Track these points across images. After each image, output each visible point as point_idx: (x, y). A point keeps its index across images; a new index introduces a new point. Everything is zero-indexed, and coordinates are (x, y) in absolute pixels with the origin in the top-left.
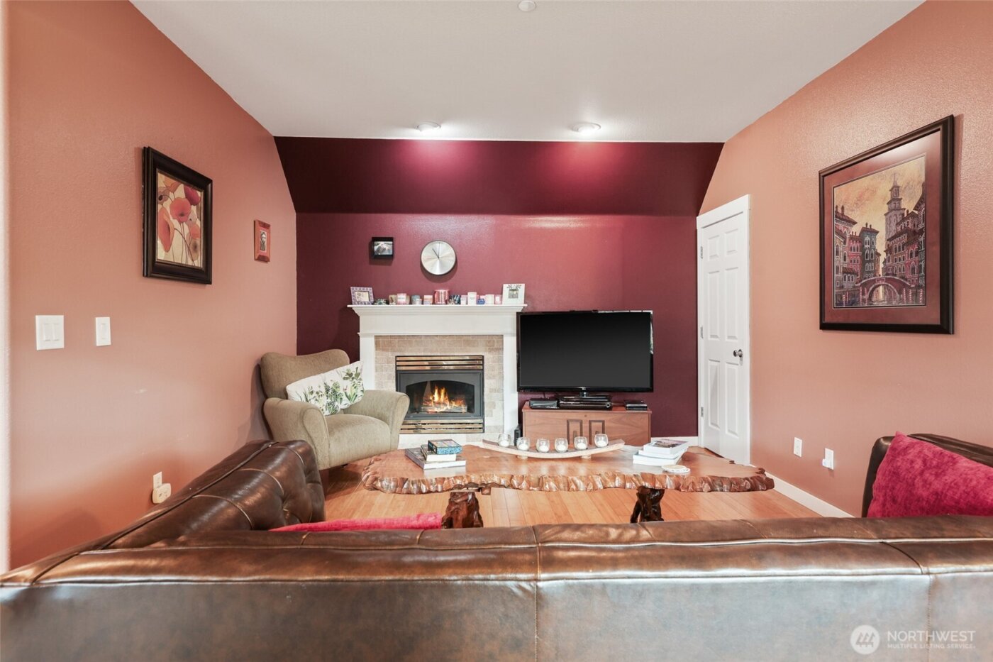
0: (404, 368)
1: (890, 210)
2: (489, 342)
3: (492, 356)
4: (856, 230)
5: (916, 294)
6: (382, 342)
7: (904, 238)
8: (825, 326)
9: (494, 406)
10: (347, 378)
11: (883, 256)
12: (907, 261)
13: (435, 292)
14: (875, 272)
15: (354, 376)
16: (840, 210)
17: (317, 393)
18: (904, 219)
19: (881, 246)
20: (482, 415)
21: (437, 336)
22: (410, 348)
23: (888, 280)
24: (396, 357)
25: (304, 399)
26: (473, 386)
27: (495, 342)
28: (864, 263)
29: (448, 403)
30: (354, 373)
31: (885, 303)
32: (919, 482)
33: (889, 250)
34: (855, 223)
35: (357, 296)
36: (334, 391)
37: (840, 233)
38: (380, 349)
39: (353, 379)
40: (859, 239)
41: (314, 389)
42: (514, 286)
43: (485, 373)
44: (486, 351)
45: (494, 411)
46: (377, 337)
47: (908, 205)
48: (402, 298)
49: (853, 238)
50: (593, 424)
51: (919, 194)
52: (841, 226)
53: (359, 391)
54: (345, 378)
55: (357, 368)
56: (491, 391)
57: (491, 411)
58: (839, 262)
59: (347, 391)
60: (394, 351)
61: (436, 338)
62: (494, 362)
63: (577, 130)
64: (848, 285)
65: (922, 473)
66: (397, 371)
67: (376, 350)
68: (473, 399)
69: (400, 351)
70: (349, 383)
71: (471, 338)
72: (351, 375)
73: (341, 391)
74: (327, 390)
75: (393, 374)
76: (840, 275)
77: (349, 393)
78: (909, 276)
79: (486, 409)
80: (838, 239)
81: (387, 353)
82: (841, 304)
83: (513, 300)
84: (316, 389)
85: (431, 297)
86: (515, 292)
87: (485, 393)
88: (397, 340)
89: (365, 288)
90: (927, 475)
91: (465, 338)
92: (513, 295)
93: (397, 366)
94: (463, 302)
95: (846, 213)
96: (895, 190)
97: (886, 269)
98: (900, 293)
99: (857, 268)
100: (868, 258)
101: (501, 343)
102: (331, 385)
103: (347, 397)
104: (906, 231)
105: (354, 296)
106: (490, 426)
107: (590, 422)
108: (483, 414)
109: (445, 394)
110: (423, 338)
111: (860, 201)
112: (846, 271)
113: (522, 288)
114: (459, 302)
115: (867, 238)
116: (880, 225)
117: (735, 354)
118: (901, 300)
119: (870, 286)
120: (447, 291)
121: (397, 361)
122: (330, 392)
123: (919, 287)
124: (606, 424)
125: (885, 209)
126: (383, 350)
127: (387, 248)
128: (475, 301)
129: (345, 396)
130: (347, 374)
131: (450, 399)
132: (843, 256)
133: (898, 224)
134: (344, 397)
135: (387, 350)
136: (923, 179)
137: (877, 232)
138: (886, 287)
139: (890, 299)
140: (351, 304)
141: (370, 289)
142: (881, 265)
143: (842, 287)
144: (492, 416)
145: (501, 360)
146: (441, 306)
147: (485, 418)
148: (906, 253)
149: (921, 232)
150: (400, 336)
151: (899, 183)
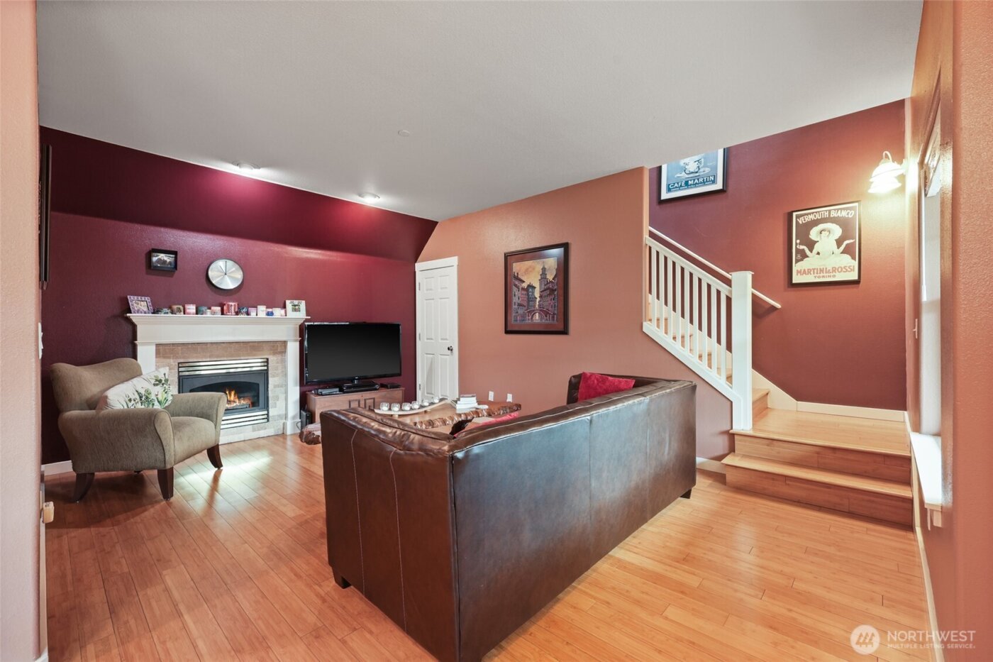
0: (187, 373)
1: (542, 278)
2: (273, 346)
3: (275, 358)
4: (525, 285)
5: (553, 317)
6: (163, 350)
7: (548, 292)
8: (507, 332)
9: (277, 398)
10: (157, 385)
11: (538, 299)
12: (549, 302)
13: (225, 304)
14: (534, 306)
15: (163, 382)
16: (516, 274)
17: (134, 400)
18: (548, 283)
19: (537, 294)
20: (266, 407)
21: (223, 343)
22: (195, 355)
23: (541, 310)
24: (179, 363)
25: (126, 407)
26: (258, 385)
27: (279, 347)
28: (528, 301)
29: (237, 401)
30: (163, 379)
31: (539, 321)
32: (598, 387)
33: (541, 297)
34: (524, 282)
35: (135, 305)
36: (147, 398)
37: (516, 286)
38: (160, 357)
39: (163, 384)
40: (526, 290)
41: (131, 397)
42: (296, 302)
43: (270, 372)
44: (270, 354)
45: (278, 403)
46: (157, 345)
47: (550, 277)
48: (191, 308)
49: (523, 289)
50: (367, 401)
51: (555, 273)
52: (517, 283)
53: (170, 395)
54: (154, 385)
55: (165, 374)
56: (275, 386)
57: (275, 403)
58: (515, 300)
59: (158, 396)
60: (177, 358)
61: (223, 344)
62: (278, 363)
63: (363, 197)
64: (521, 311)
65: (598, 384)
66: (179, 377)
67: (156, 357)
68: (258, 396)
69: (184, 358)
70: (159, 389)
71: (256, 344)
72: (160, 381)
73: (153, 397)
74: (141, 397)
75: (177, 380)
76: (516, 306)
77: (160, 399)
78: (550, 309)
79: (270, 402)
80: (515, 289)
81: (168, 360)
82: (517, 321)
83: (297, 313)
84: (132, 397)
85: (219, 308)
86: (297, 307)
87: (270, 389)
88: (180, 348)
89: (143, 298)
90: (600, 384)
91: (251, 344)
92: (296, 308)
93: (179, 372)
94: (253, 314)
95: (519, 276)
96: (544, 269)
97: (539, 305)
98: (546, 316)
99: (525, 304)
100: (531, 299)
101: (283, 347)
102: (143, 392)
103: (159, 402)
104: (548, 289)
105: (132, 305)
106: (273, 416)
107: (365, 400)
108: (268, 406)
109: (235, 394)
110: (209, 346)
111: (527, 271)
112: (520, 305)
113: (303, 305)
114: (248, 314)
115: (530, 290)
116: (537, 284)
117: (449, 349)
118: (547, 320)
119: (532, 313)
120: (236, 304)
121: (179, 367)
122: (143, 399)
123: (554, 314)
124: (376, 400)
125: (539, 278)
126: (164, 357)
127: (168, 261)
128: (265, 313)
129: (156, 401)
130: (156, 380)
131: (239, 398)
132: (517, 297)
133: (545, 285)
134: (156, 403)
135: (169, 358)
136: (556, 267)
137: (535, 288)
138: (539, 313)
139: (541, 319)
140: (131, 313)
141: (148, 299)
142: (537, 303)
143: (517, 312)
144: (276, 407)
145: (284, 362)
146: (231, 317)
147: (270, 410)
148: (549, 298)
149: (555, 290)
150: (183, 344)
151: (546, 267)
